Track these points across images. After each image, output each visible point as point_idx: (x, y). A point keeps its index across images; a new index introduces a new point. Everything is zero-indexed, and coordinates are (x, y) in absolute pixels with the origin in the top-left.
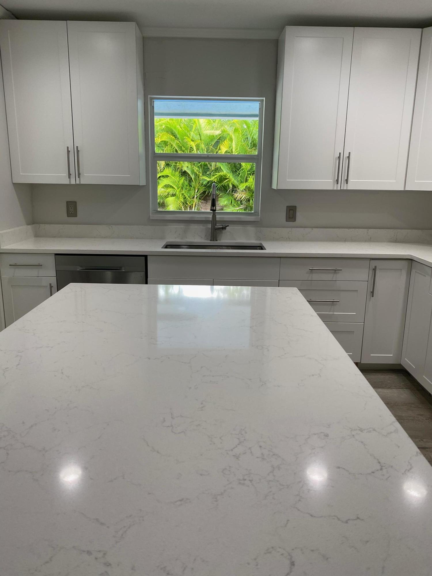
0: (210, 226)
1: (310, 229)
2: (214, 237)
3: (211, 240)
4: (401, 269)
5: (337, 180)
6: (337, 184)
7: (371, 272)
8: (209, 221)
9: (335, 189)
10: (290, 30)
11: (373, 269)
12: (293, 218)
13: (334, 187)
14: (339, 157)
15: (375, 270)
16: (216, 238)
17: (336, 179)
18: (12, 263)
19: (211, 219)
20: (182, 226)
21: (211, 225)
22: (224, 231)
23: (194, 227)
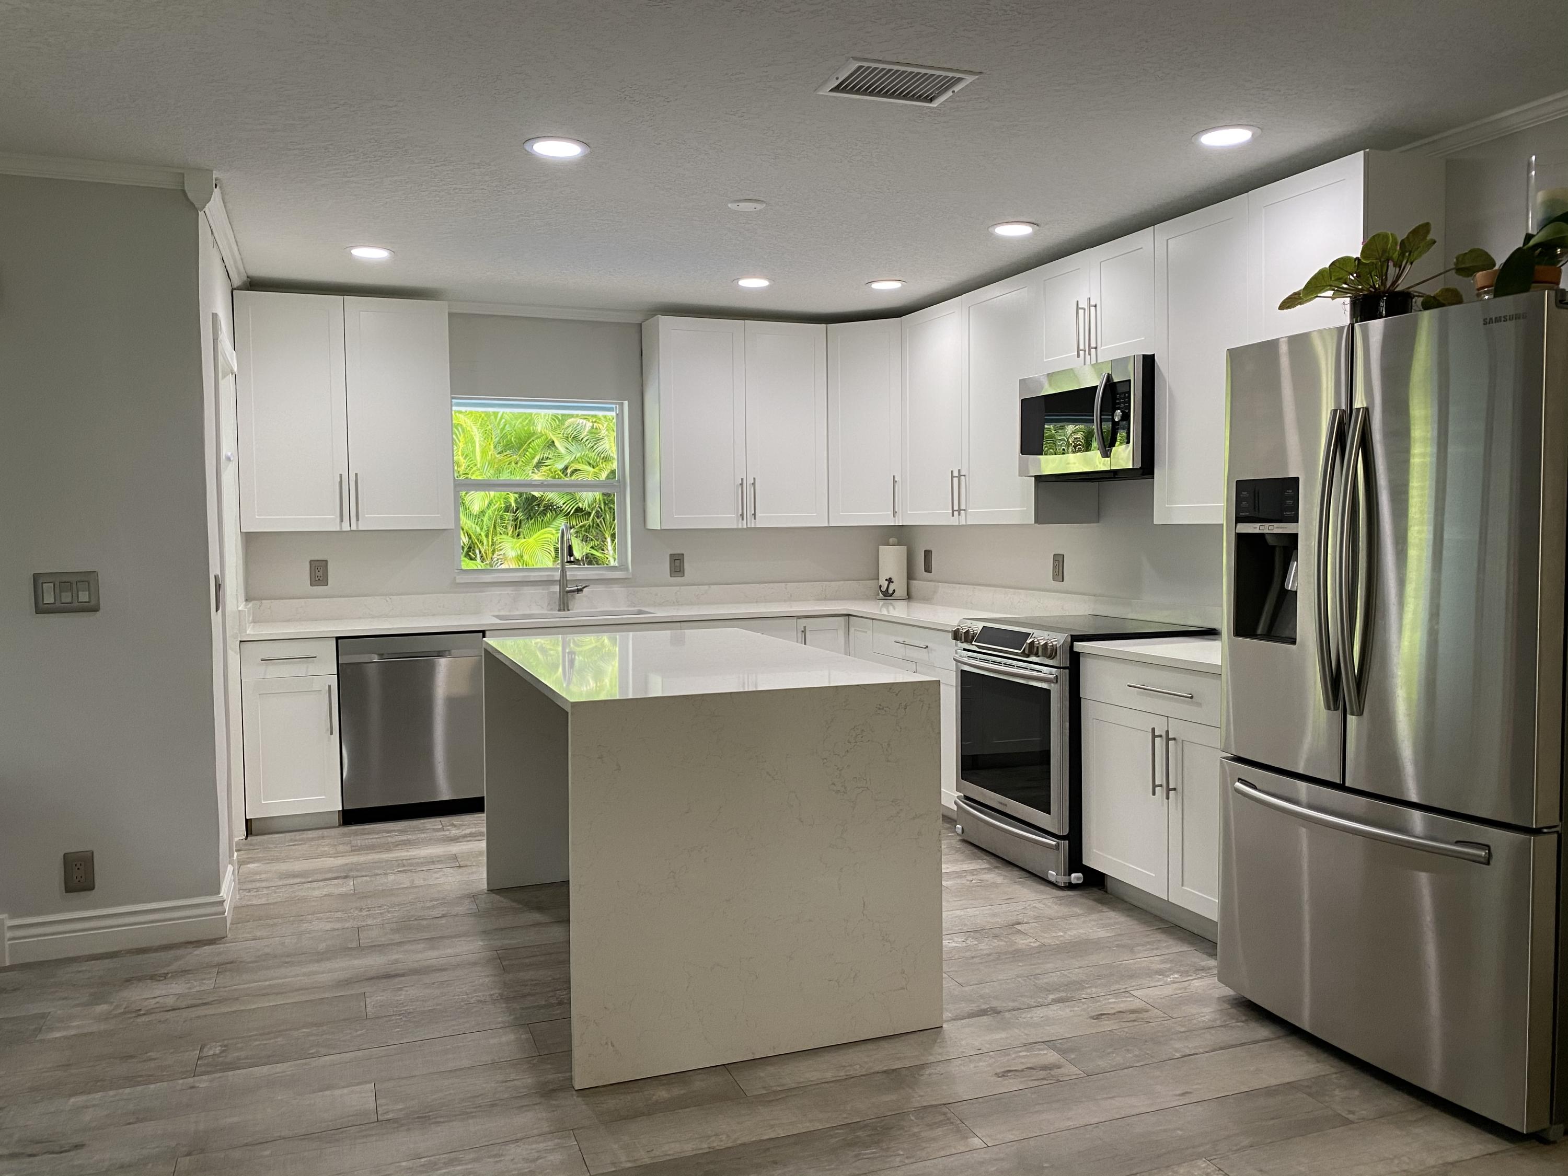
0: (556, 588)
1: (706, 587)
2: (564, 606)
3: (559, 610)
4: (837, 630)
5: (742, 515)
6: (743, 519)
7: (800, 634)
8: (556, 581)
9: (740, 526)
10: (666, 323)
11: (802, 631)
12: (680, 571)
13: (738, 525)
14: (742, 484)
15: (804, 631)
16: (568, 607)
17: (740, 513)
18: (264, 657)
19: (558, 578)
20: (509, 591)
21: (558, 587)
22: (578, 596)
23: (528, 591)
